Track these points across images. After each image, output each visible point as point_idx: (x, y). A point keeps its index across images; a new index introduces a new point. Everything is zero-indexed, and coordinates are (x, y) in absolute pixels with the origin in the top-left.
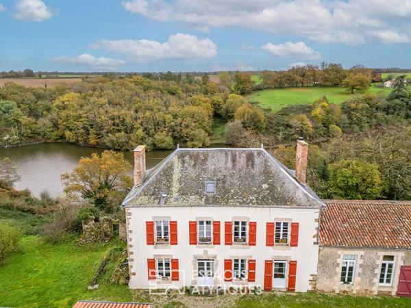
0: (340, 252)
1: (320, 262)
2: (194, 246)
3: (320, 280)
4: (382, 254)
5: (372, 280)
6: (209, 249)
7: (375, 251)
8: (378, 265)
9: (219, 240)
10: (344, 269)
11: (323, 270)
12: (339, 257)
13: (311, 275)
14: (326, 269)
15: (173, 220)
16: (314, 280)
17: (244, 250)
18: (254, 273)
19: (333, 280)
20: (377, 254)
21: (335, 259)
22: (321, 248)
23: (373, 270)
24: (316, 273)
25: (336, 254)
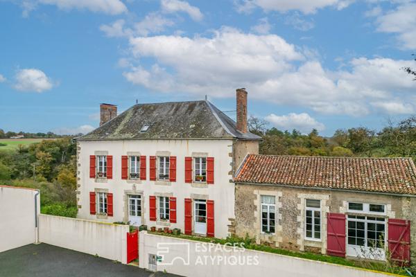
0: (256, 192)
1: (237, 203)
2: (125, 180)
3: (239, 226)
4: (303, 196)
5: (295, 230)
6: (137, 185)
7: (294, 192)
8: (300, 211)
9: (145, 175)
10: (264, 215)
11: (241, 213)
12: (256, 198)
13: (230, 219)
14: (244, 213)
15: (109, 155)
16: (233, 226)
17: (166, 186)
18: (176, 212)
19: (253, 226)
20: (296, 196)
21: (251, 200)
22: (237, 187)
23: (295, 218)
24: (234, 217)
25: (252, 194)
